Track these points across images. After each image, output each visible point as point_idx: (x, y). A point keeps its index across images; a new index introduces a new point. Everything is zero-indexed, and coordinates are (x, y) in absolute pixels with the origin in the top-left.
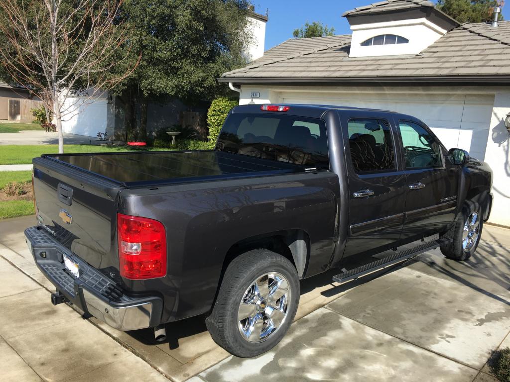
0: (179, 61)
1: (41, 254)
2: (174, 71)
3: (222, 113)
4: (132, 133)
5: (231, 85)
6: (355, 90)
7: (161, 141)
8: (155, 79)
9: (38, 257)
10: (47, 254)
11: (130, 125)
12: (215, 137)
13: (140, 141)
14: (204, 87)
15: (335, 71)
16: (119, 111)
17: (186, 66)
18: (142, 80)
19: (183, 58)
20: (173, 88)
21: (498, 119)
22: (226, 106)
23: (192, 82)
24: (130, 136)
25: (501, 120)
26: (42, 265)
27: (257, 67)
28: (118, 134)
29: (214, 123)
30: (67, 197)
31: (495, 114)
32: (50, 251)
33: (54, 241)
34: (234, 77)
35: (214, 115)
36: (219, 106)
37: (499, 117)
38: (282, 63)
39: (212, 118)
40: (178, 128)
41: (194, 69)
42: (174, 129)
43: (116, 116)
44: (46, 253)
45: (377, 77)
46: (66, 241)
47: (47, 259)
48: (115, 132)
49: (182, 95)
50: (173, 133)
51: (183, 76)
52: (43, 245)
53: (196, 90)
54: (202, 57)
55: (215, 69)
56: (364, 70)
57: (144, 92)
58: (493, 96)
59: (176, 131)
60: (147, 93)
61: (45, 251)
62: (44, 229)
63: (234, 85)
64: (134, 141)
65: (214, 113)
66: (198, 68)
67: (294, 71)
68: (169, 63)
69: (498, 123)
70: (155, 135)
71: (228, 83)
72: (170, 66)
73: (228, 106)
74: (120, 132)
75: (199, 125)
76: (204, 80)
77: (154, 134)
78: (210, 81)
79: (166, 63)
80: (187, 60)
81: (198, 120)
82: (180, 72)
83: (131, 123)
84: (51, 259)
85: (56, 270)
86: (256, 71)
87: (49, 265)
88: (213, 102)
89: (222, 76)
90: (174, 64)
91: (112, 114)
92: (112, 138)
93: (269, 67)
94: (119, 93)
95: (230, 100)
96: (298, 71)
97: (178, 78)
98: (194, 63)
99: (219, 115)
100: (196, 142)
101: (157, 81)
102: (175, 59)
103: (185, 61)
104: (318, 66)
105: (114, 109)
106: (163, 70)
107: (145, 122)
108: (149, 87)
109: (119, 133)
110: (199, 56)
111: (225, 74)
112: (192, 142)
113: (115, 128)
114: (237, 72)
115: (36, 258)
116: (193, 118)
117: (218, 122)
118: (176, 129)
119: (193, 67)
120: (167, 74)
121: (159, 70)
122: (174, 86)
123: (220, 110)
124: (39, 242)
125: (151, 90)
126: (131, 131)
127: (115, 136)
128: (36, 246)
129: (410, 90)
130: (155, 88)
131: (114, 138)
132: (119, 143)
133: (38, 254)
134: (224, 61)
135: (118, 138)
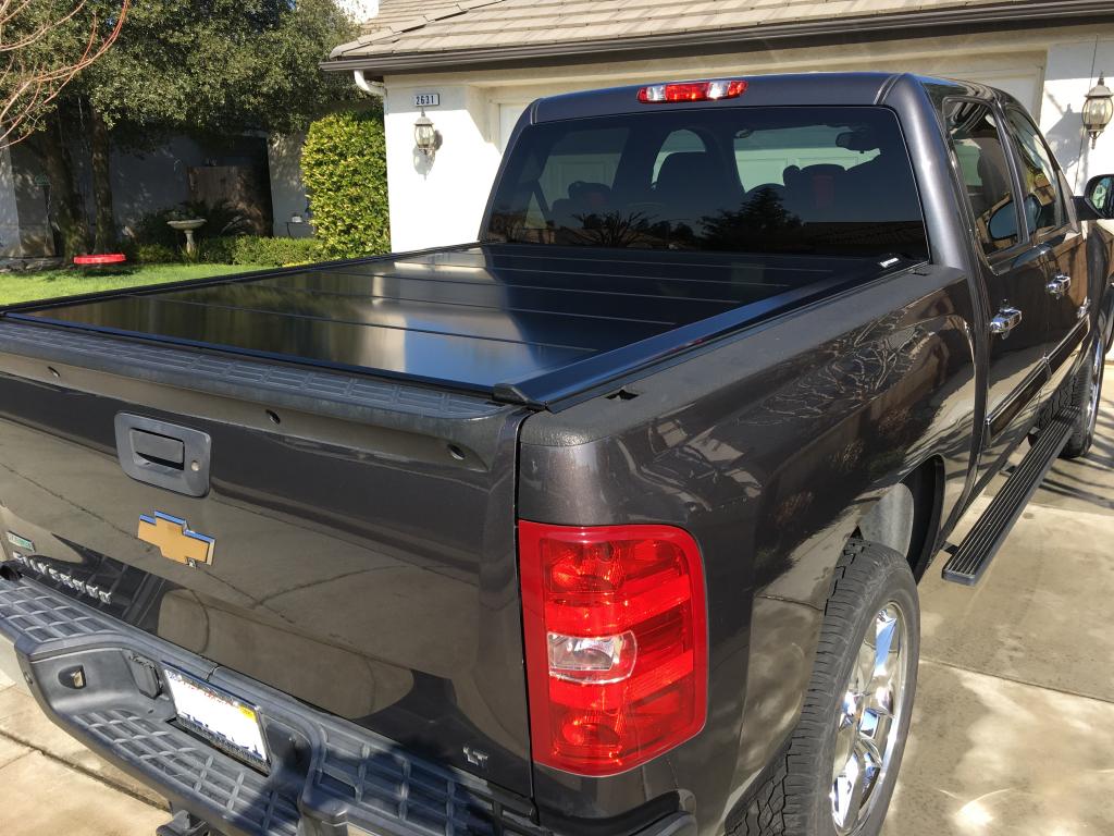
0: (187, 29)
1: (66, 679)
2: (178, 58)
3: (342, 155)
4: (76, 232)
5: (359, 79)
6: (695, 65)
7: (158, 246)
8: (130, 80)
9: (55, 690)
10: (89, 671)
11: (68, 212)
12: (330, 219)
13: (102, 253)
14: (263, 95)
15: (640, 20)
16: (25, 180)
17: (209, 39)
18: (94, 87)
19: (197, 20)
20: (179, 102)
21: (1059, 108)
22: (351, 135)
23: (231, 82)
24: (72, 241)
25: (1065, 109)
26: (78, 719)
27: (422, 27)
28: (32, 241)
29: (324, 184)
30: (181, 466)
31: (1051, 97)
32: (97, 661)
33: (103, 621)
34: (367, 56)
35: (319, 164)
36: (331, 138)
37: (1059, 103)
38: (484, 11)
39: (316, 171)
40: (193, 208)
41: (229, 49)
42: (187, 214)
43: (17, 194)
44: (81, 669)
45: (759, 25)
46: (142, 611)
47: (92, 691)
48: (21, 234)
49: (204, 120)
50: (187, 224)
51: (205, 68)
52: (66, 644)
53: (243, 103)
54: (248, 15)
55: (286, 45)
56: (717, 12)
57: (106, 117)
58: (1042, 54)
59: (194, 218)
60: (113, 118)
61: (79, 664)
62: (31, 574)
63: (369, 76)
64: (85, 254)
65: (320, 156)
66: (239, 44)
67: (529, 29)
68: (162, 36)
69: (1061, 117)
70: (131, 233)
71: (351, 74)
72: (164, 42)
73: (357, 135)
74: (36, 235)
75: (242, 199)
76: (261, 75)
77: (127, 231)
78: (277, 78)
79: (152, 37)
80: (208, 24)
81: (239, 186)
82: (191, 59)
83: (71, 206)
84: (105, 687)
85: (144, 733)
86: (423, 37)
87: (104, 712)
88: (312, 128)
89: (331, 56)
90: (176, 38)
91: (7, 190)
92: (17, 252)
93: (454, 23)
94: (37, 125)
95: (359, 118)
96: (541, 28)
97: (191, 75)
98: (227, 30)
99: (333, 162)
100: (254, 241)
101: (136, 85)
102: (175, 23)
103: (204, 28)
104: (589, 12)
105: (10, 175)
106: (147, 56)
107: (108, 202)
108: (116, 102)
109: (35, 238)
110: (236, 11)
111: (339, 49)
112: (242, 241)
113: (22, 225)
114: (371, 44)
115: (44, 696)
116: (223, 181)
117: (335, 179)
118: (192, 213)
119: (228, 40)
120: (160, 66)
121: (136, 57)
122: (182, 97)
123: (336, 147)
124: (45, 634)
125: (123, 110)
126: (73, 228)
127: (23, 243)
128: (40, 651)
129: (840, 54)
130: (134, 105)
131: (22, 251)
132: (41, 262)
133: (52, 679)
134: (304, 23)
135: (34, 251)
